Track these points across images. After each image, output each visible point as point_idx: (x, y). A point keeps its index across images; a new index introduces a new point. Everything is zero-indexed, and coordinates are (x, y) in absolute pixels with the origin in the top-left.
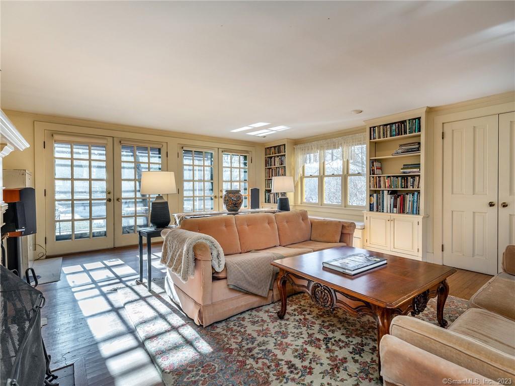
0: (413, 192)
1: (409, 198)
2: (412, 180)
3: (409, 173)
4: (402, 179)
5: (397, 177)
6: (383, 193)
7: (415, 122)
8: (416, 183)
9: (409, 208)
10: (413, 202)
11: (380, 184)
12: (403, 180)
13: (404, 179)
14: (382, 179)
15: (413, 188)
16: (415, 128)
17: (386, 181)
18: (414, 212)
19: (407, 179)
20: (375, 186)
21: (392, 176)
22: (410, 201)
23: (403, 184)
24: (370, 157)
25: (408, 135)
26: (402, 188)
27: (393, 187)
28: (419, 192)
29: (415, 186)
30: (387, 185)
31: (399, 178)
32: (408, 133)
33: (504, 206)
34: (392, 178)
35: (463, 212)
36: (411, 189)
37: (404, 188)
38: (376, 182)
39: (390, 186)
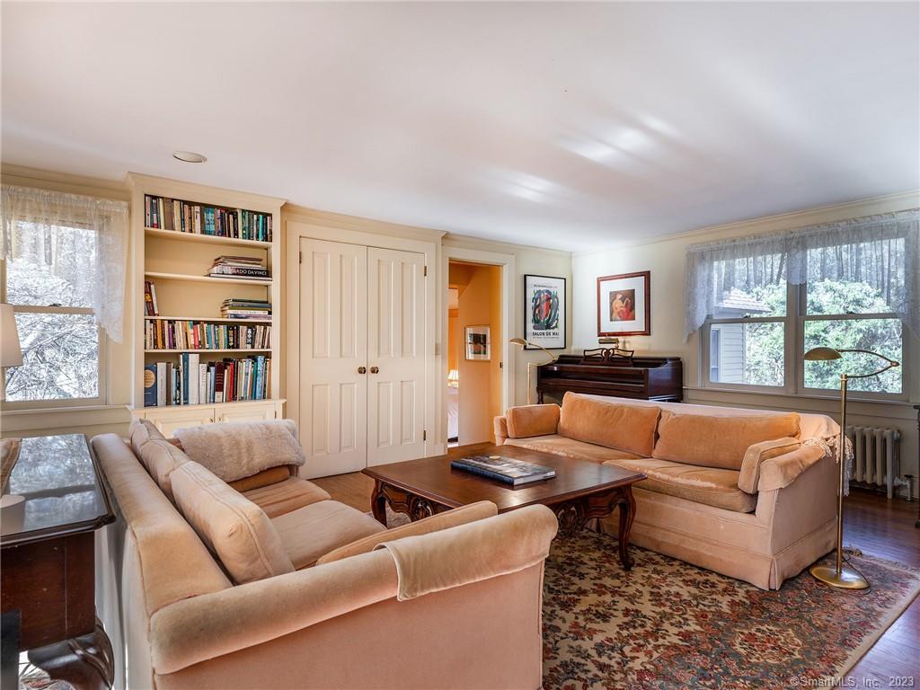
0: (253, 357)
1: (245, 367)
2: (250, 331)
3: (247, 317)
4: (228, 329)
5: (217, 324)
6: (186, 360)
7: (258, 220)
8: (259, 338)
9: (246, 389)
10: (255, 375)
11: (174, 339)
12: (231, 332)
13: (233, 329)
14: (179, 327)
15: (253, 347)
16: (258, 230)
17: (191, 331)
18: (258, 394)
19: (238, 329)
20: (160, 345)
21: (205, 322)
22: (247, 374)
23: (231, 339)
24: (146, 270)
25: (240, 240)
26: (229, 347)
27: (207, 346)
28: (268, 356)
29: (256, 345)
30: (191, 341)
31: (222, 327)
32: (240, 235)
33: (373, 372)
34: (205, 325)
35: (326, 385)
36: (249, 349)
37: (233, 347)
38: (163, 335)
39: (200, 344)
